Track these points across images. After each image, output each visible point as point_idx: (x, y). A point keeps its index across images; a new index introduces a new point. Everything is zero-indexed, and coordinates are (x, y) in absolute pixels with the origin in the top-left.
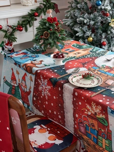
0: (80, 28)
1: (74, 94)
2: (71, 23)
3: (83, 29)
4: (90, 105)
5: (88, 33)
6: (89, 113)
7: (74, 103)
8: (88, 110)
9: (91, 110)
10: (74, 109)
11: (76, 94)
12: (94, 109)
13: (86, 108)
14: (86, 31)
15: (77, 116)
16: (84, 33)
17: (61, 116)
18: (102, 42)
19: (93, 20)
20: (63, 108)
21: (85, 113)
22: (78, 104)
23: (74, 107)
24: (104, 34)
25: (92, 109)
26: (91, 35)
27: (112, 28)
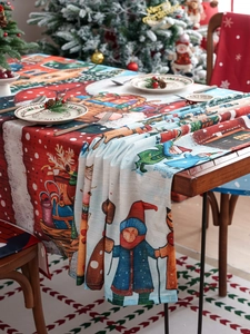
0: (73, 30)
1: (23, 139)
2: (50, 22)
3: (79, 33)
4: (55, 154)
5: (92, 42)
6: (56, 172)
7: (26, 159)
8: (53, 166)
9: (57, 165)
10: (27, 174)
11: (28, 136)
12: (63, 159)
13: (49, 164)
14: (88, 37)
15: (35, 187)
16: (83, 42)
17: (6, 201)
18: (127, 62)
19: (102, 12)
20: (8, 179)
21: (49, 173)
22: (34, 158)
23: (27, 168)
24: (130, 43)
25: (60, 162)
26: (99, 47)
27: (149, 28)
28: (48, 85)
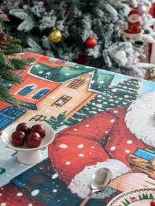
0: (26, 6)
3: (33, 9)
5: (49, 19)
16: (37, 19)
18: (85, 38)
24: (87, 17)
26: (56, 25)
28: (73, 123)
